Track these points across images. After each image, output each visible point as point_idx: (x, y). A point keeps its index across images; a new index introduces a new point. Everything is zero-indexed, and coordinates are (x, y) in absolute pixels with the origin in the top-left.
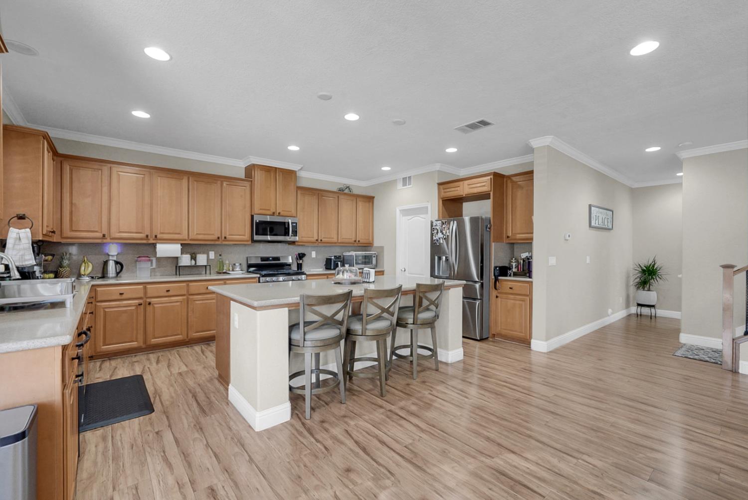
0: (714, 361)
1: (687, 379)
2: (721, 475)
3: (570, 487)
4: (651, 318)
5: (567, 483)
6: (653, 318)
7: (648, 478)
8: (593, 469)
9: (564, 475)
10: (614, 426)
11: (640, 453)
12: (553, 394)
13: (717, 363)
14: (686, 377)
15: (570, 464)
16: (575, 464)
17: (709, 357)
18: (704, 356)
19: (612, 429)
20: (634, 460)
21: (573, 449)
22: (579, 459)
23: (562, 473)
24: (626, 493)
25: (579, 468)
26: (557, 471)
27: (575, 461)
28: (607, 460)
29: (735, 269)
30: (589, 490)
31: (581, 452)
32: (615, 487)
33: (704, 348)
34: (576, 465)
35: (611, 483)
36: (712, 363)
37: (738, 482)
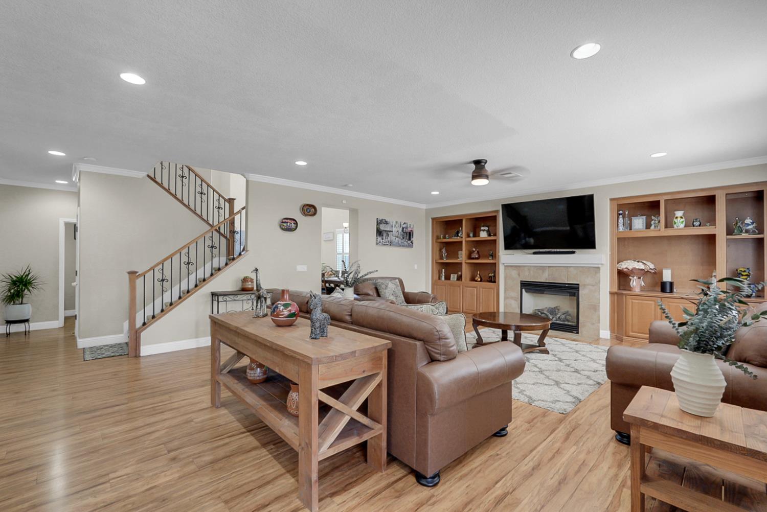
0: (119, 354)
1: (115, 375)
2: (194, 420)
3: (129, 504)
4: (26, 335)
5: (122, 504)
6: (27, 333)
7: (166, 452)
8: (129, 477)
9: (113, 502)
10: (105, 438)
11: (145, 441)
12: (5, 453)
13: (122, 355)
14: (114, 374)
15: (107, 490)
16: (111, 487)
17: (113, 353)
18: (108, 353)
19: (106, 441)
20: (146, 448)
21: (95, 479)
22: (109, 481)
23: (109, 502)
24: (166, 471)
25: (117, 487)
26: (102, 505)
27: (108, 485)
28: (130, 464)
29: (137, 274)
30: (143, 492)
31: (105, 475)
32: (157, 474)
33: (101, 347)
34: (113, 486)
35: (151, 474)
36: (118, 356)
37: (203, 418)
